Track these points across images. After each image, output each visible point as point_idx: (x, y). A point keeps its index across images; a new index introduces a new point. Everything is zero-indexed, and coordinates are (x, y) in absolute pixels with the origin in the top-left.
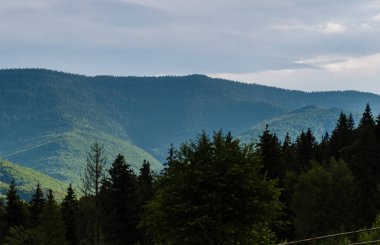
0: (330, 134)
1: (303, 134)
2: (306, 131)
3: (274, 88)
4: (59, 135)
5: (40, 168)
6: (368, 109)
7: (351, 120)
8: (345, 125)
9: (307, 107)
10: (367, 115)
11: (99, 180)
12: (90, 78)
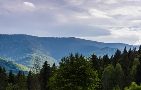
0: (114, 56)
1: (105, 55)
2: (106, 55)
3: (96, 42)
4: (30, 55)
5: (24, 65)
6: (125, 48)
7: (120, 51)
8: (118, 53)
9: (106, 48)
10: (125, 50)
11: (38, 69)
12: (40, 37)
